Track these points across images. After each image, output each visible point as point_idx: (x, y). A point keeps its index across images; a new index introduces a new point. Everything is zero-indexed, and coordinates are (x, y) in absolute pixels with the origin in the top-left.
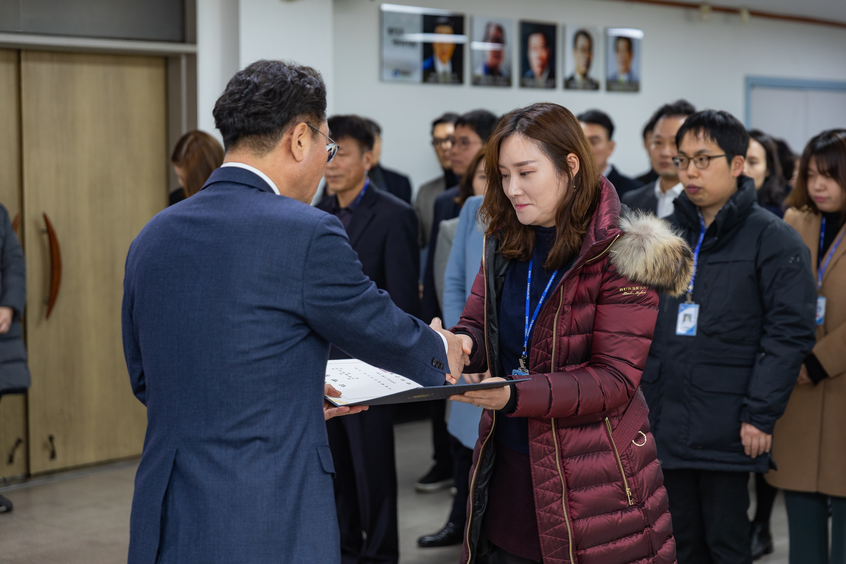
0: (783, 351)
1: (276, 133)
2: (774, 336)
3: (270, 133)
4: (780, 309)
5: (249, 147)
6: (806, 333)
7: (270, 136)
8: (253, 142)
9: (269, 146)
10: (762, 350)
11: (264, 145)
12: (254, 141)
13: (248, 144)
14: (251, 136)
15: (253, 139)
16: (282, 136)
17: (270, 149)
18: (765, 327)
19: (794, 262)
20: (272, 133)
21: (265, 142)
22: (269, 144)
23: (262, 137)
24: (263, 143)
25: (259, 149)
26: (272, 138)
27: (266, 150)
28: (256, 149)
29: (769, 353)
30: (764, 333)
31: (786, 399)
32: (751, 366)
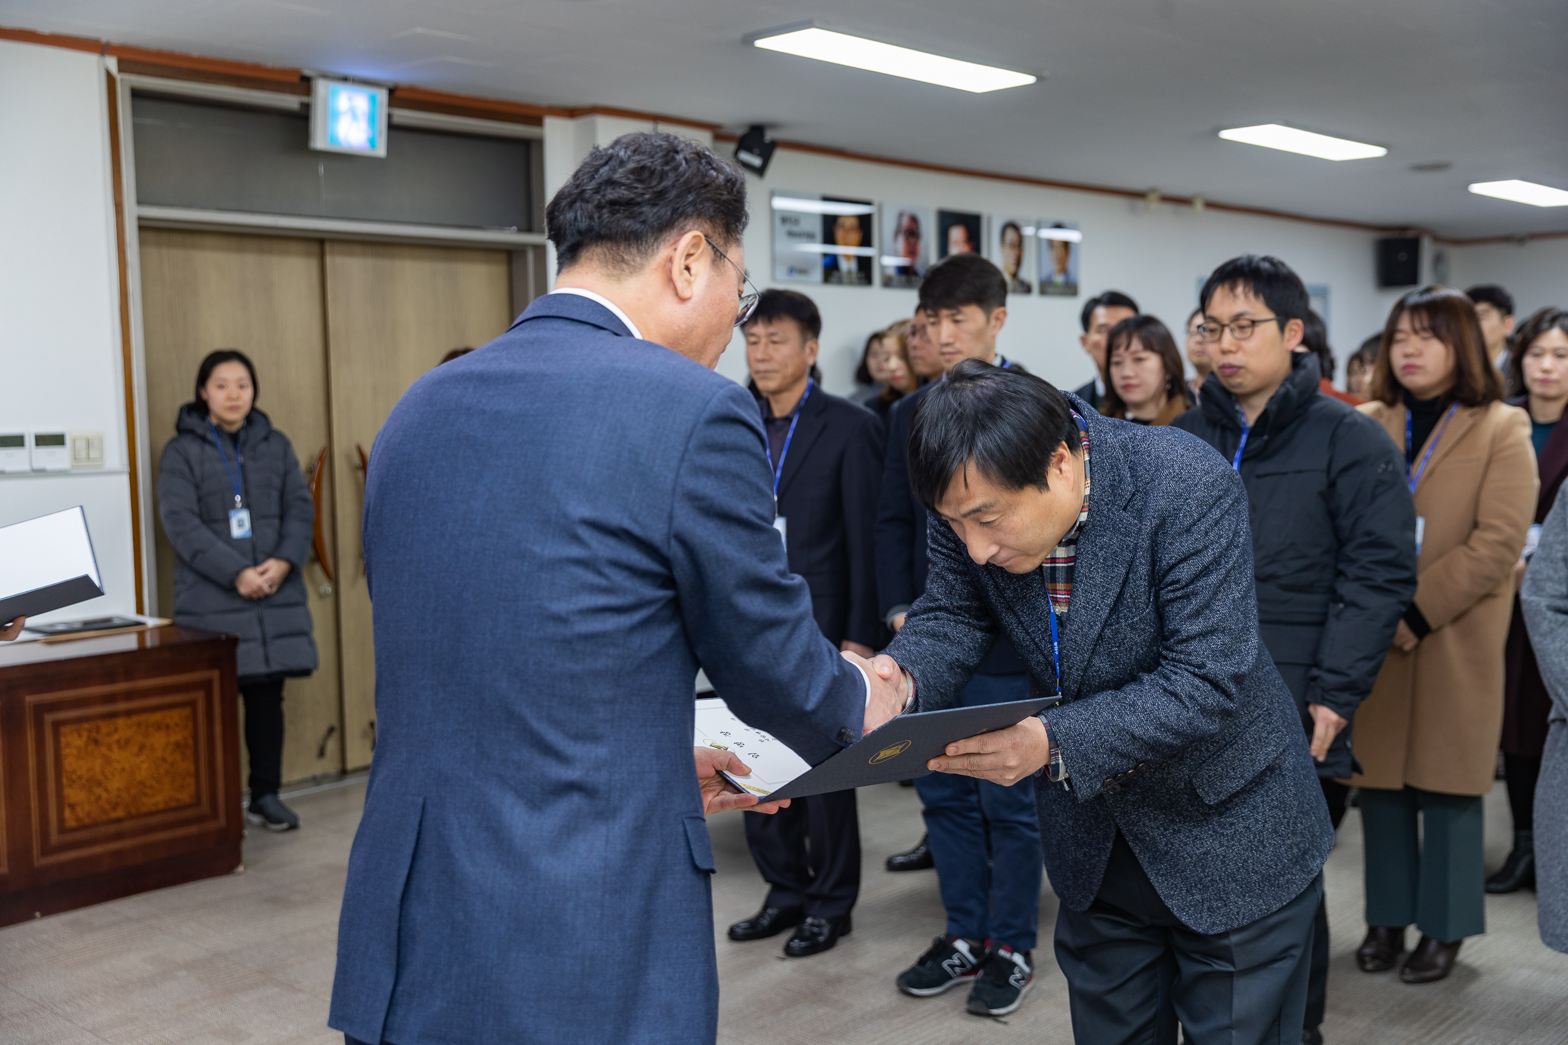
0: (1375, 601)
1: (646, 242)
2: (1358, 579)
3: (637, 241)
4: (1366, 539)
5: (598, 262)
6: (1405, 574)
7: (635, 247)
8: (605, 254)
9: (632, 263)
10: (1339, 599)
11: (623, 260)
12: (607, 253)
13: (595, 258)
14: (602, 244)
15: (605, 250)
16: (658, 248)
17: (635, 270)
18: (1341, 566)
19: (1385, 470)
20: (640, 242)
21: (626, 257)
22: (634, 261)
23: (622, 248)
24: (623, 258)
25: (614, 268)
26: (639, 250)
27: (627, 271)
28: (610, 267)
29: (1351, 604)
30: (1340, 573)
31: (1374, 672)
32: (1321, 624)
